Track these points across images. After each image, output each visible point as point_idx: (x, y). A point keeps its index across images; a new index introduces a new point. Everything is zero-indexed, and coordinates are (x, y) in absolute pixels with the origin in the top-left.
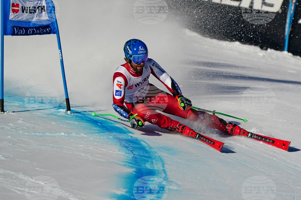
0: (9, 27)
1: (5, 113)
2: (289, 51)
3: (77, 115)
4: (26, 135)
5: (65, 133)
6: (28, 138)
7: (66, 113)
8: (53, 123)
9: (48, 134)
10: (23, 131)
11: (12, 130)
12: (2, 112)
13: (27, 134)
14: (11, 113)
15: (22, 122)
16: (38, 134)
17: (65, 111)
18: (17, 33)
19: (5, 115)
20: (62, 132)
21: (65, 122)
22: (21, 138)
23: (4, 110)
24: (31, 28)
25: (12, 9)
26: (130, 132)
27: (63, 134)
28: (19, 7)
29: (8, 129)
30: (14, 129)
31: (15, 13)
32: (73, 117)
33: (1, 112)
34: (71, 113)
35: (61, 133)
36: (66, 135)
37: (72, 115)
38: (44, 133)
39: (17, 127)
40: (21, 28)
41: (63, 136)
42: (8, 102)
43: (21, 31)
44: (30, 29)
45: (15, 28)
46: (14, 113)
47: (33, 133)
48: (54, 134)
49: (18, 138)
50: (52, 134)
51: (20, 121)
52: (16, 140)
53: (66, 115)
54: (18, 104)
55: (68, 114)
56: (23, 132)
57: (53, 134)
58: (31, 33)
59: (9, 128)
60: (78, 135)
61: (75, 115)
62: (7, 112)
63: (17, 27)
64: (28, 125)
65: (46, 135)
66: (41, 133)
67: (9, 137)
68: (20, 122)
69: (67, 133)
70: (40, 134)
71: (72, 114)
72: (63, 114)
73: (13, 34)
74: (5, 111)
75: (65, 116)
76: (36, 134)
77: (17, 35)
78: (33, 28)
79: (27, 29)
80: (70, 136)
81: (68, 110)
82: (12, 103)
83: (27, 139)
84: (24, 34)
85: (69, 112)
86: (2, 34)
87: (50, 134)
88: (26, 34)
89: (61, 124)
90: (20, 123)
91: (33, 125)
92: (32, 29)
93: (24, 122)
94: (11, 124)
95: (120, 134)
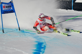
2: (73, 9)
40: (6, 12)
88: (7, 13)
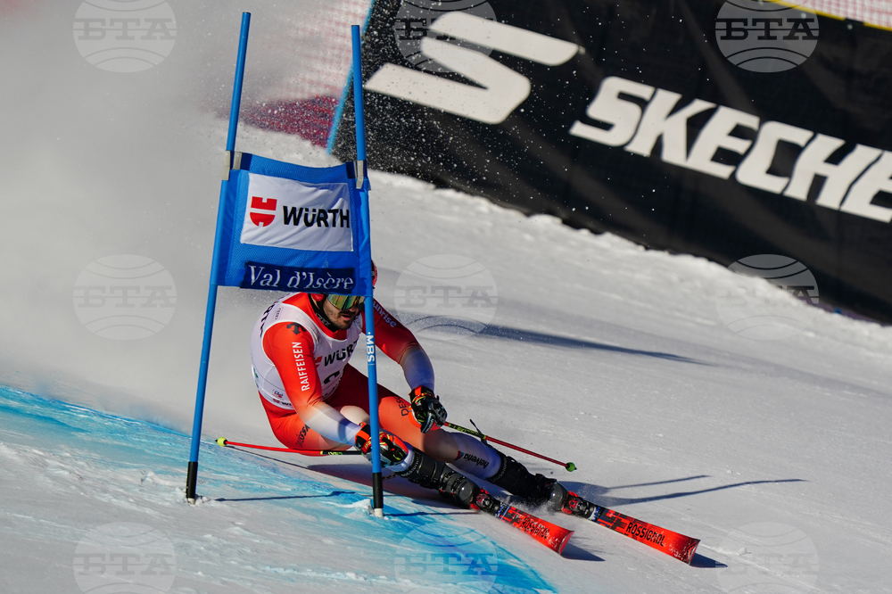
0: (235, 265)
1: (199, 501)
3: (400, 524)
4: (249, 570)
5: (357, 574)
6: (251, 581)
7: (369, 514)
8: (329, 541)
9: (309, 573)
10: (241, 560)
11: (211, 553)
12: (191, 497)
13: (250, 567)
14: (214, 504)
15: (242, 530)
16: (281, 571)
17: (366, 507)
18: (257, 282)
19: (197, 507)
20: (351, 570)
21: (364, 541)
22: (233, 581)
23: (197, 493)
24: (301, 270)
25: (252, 214)
26: (544, 583)
27: (351, 575)
28: (274, 209)
29: (200, 551)
30: (215, 550)
31: (261, 224)
32: (387, 528)
33: (187, 497)
34: (384, 515)
35: (348, 574)
36: (361, 579)
37: (385, 521)
38: (298, 571)
39: (224, 545)
41: (351, 581)
42: (209, 469)
43: (268, 277)
44: (298, 273)
45: (252, 268)
46: (223, 505)
47: (268, 568)
48: (328, 574)
49: (224, 579)
50: (320, 575)
51: (237, 528)
52: (218, 583)
53: (369, 521)
54: (237, 479)
55: (373, 519)
56: (240, 563)
57: (325, 575)
58: (295, 286)
59: (202, 548)
60: (393, 582)
61: (393, 522)
62: (204, 499)
63: (258, 265)
64: (258, 541)
65: (304, 577)
66: (291, 567)
67: (200, 573)
68: (236, 530)
69: (365, 572)
70: (287, 571)
71: (386, 518)
72: (361, 517)
73: (245, 284)
74: (198, 496)
75: (365, 523)
76: (277, 569)
77: (257, 286)
78: (308, 271)
79: (288, 272)
80: (372, 585)
81: (375, 507)
82: (222, 473)
83: (249, 584)
84: (275, 285)
85: (378, 512)
86: (213, 283)
87: (314, 574)
89: (352, 545)
90: (236, 536)
91: (272, 542)
92: (304, 274)
93: (247, 533)
94: (209, 536)
95: (515, 589)
